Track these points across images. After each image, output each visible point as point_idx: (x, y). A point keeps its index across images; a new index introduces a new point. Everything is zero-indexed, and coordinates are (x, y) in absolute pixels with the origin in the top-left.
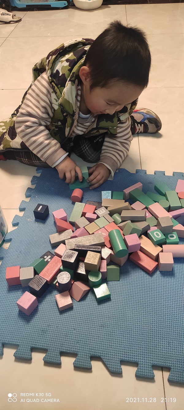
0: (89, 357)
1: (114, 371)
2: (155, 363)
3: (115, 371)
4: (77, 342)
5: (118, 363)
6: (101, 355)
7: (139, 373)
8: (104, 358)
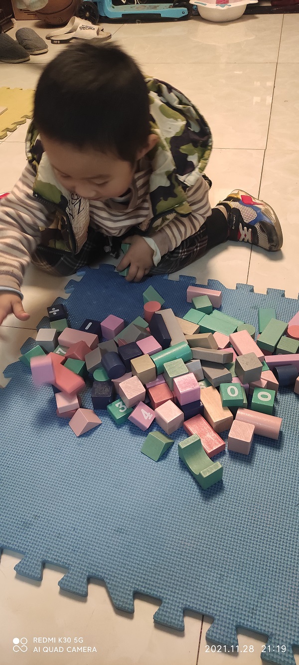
0: (86, 577)
1: (120, 606)
2: (189, 606)
3: (122, 606)
4: (72, 550)
5: (129, 595)
6: (104, 577)
7: (160, 616)
8: (109, 583)
